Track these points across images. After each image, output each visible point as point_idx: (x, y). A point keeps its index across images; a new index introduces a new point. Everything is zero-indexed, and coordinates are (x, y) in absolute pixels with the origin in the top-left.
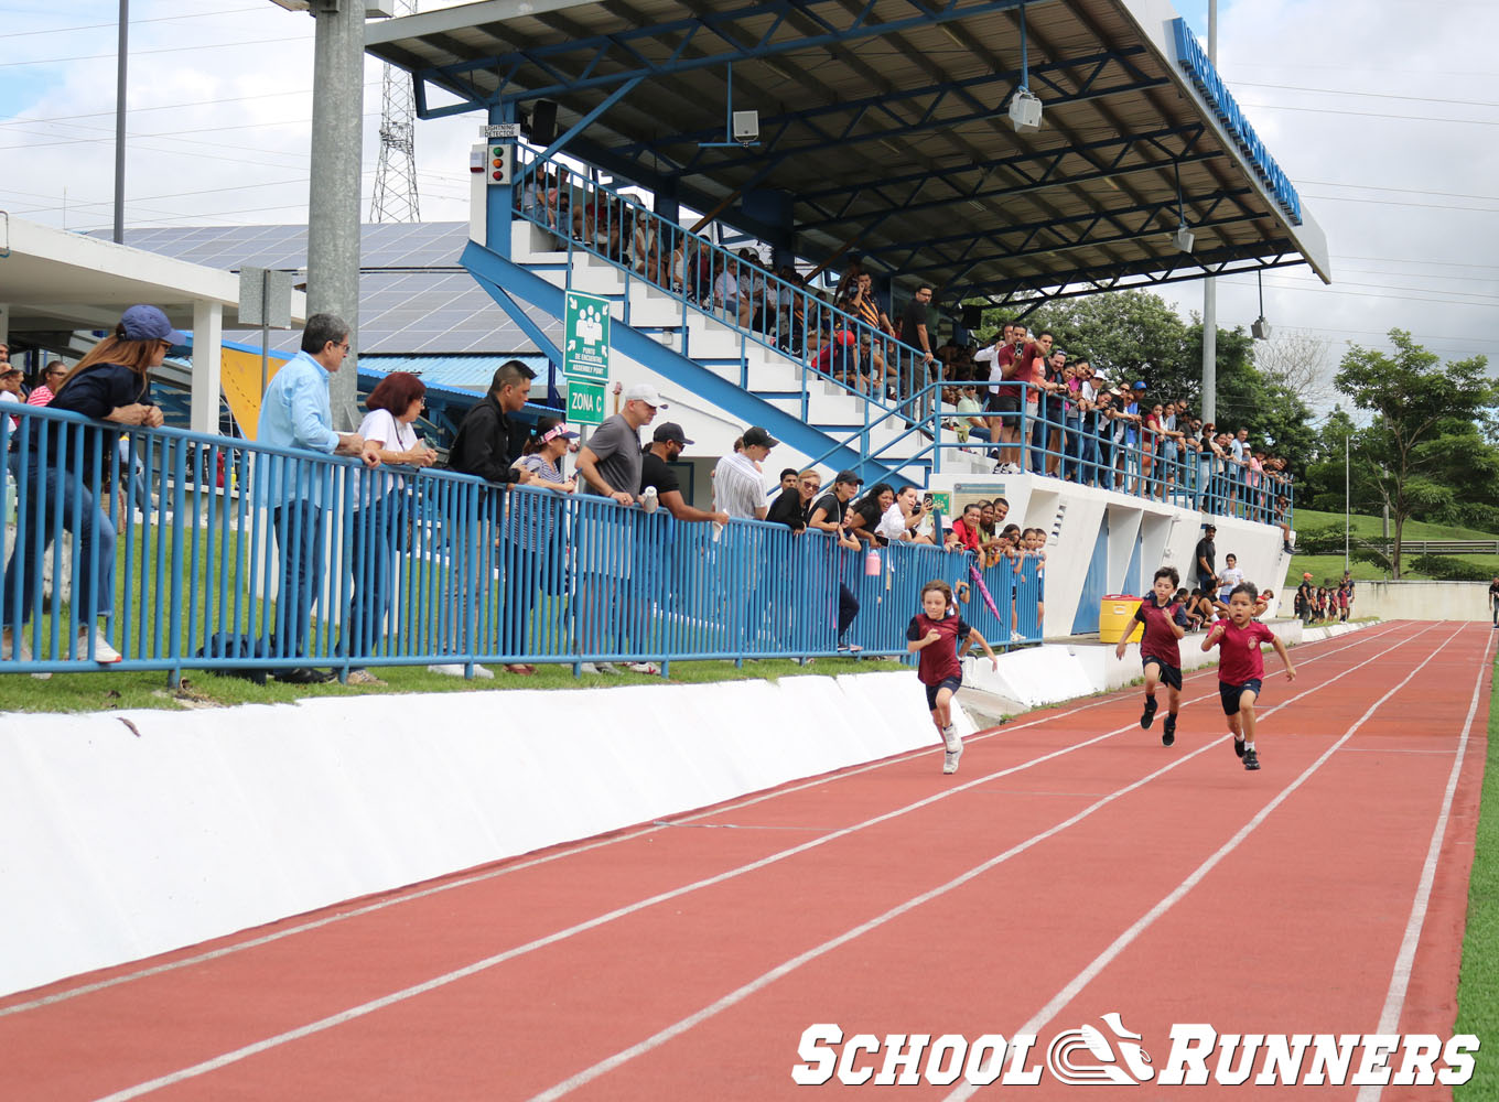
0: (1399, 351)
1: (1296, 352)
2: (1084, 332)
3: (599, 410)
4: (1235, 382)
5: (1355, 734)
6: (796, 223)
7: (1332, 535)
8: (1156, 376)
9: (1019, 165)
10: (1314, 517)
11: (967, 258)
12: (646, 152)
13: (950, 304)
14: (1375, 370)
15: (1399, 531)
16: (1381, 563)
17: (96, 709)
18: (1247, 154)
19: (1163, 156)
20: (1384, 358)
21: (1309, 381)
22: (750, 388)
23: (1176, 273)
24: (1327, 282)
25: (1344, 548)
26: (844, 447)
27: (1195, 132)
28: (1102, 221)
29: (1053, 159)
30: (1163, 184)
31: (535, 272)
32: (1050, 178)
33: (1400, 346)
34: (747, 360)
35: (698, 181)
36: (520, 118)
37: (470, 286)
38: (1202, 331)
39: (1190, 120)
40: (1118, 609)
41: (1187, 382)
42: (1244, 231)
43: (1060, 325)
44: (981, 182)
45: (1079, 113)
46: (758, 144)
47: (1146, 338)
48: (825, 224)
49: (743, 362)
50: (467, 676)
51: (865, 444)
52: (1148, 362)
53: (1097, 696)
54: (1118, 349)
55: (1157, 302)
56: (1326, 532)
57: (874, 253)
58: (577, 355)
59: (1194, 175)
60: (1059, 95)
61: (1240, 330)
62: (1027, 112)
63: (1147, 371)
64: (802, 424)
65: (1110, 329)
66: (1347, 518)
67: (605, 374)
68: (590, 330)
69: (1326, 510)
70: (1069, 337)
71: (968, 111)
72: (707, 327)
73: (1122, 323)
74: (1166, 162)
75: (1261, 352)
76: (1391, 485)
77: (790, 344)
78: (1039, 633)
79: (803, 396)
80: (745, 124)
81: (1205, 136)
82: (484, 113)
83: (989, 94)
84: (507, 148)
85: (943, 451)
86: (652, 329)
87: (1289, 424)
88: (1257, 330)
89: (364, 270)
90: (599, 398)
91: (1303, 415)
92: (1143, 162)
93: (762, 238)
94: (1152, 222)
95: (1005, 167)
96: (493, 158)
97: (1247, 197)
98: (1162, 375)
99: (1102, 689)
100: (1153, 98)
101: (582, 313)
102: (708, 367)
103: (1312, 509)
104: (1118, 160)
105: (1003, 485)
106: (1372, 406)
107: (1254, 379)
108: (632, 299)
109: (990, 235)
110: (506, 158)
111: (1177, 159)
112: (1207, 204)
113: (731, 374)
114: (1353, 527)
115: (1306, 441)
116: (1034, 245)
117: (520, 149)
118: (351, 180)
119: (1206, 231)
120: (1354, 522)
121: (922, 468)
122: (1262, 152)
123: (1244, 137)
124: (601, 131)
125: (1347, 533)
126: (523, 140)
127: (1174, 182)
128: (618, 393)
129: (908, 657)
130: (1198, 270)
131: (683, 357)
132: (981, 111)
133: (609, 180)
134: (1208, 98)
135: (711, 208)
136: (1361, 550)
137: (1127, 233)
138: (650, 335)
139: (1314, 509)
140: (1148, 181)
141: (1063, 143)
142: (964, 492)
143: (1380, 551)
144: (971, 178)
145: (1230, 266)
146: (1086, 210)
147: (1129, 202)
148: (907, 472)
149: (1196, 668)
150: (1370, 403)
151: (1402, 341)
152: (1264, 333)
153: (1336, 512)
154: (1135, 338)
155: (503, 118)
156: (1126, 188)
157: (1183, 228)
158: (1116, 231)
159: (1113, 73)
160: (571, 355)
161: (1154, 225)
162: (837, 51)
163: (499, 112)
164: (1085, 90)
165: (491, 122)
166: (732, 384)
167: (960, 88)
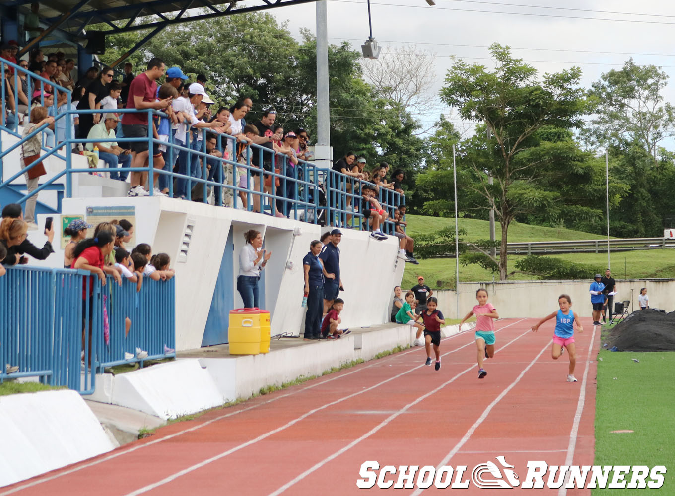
0: (500, 64)
1: (403, 65)
2: (200, 51)
4: (344, 95)
5: (473, 436)
7: (442, 239)
8: (271, 90)
10: (425, 221)
15: (505, 234)
16: (490, 265)
20: (486, 71)
21: (416, 92)
25: (452, 249)
33: (501, 59)
40: (245, 322)
41: (301, 96)
43: (178, 44)
47: (260, 55)
52: (263, 77)
53: (228, 407)
54: (234, 66)
55: (272, 23)
56: (437, 236)
61: (346, 44)
63: (264, 86)
65: (226, 47)
66: (456, 222)
69: (436, 214)
70: (186, 55)
73: (236, 44)
75: (370, 67)
76: (496, 190)
85: (75, 176)
87: (398, 135)
88: (368, 51)
91: (410, 127)
98: (277, 89)
99: (233, 399)
103: (423, 214)
105: (133, 208)
106: (477, 116)
107: (362, 91)
114: (462, 231)
115: (413, 150)
120: (464, 226)
121: (54, 193)
125: (456, 237)
129: (49, 377)
136: (470, 253)
139: (425, 214)
142: (96, 215)
143: (487, 253)
150: (473, 113)
151: (502, 55)
152: (374, 53)
153: (445, 216)
154: (250, 55)
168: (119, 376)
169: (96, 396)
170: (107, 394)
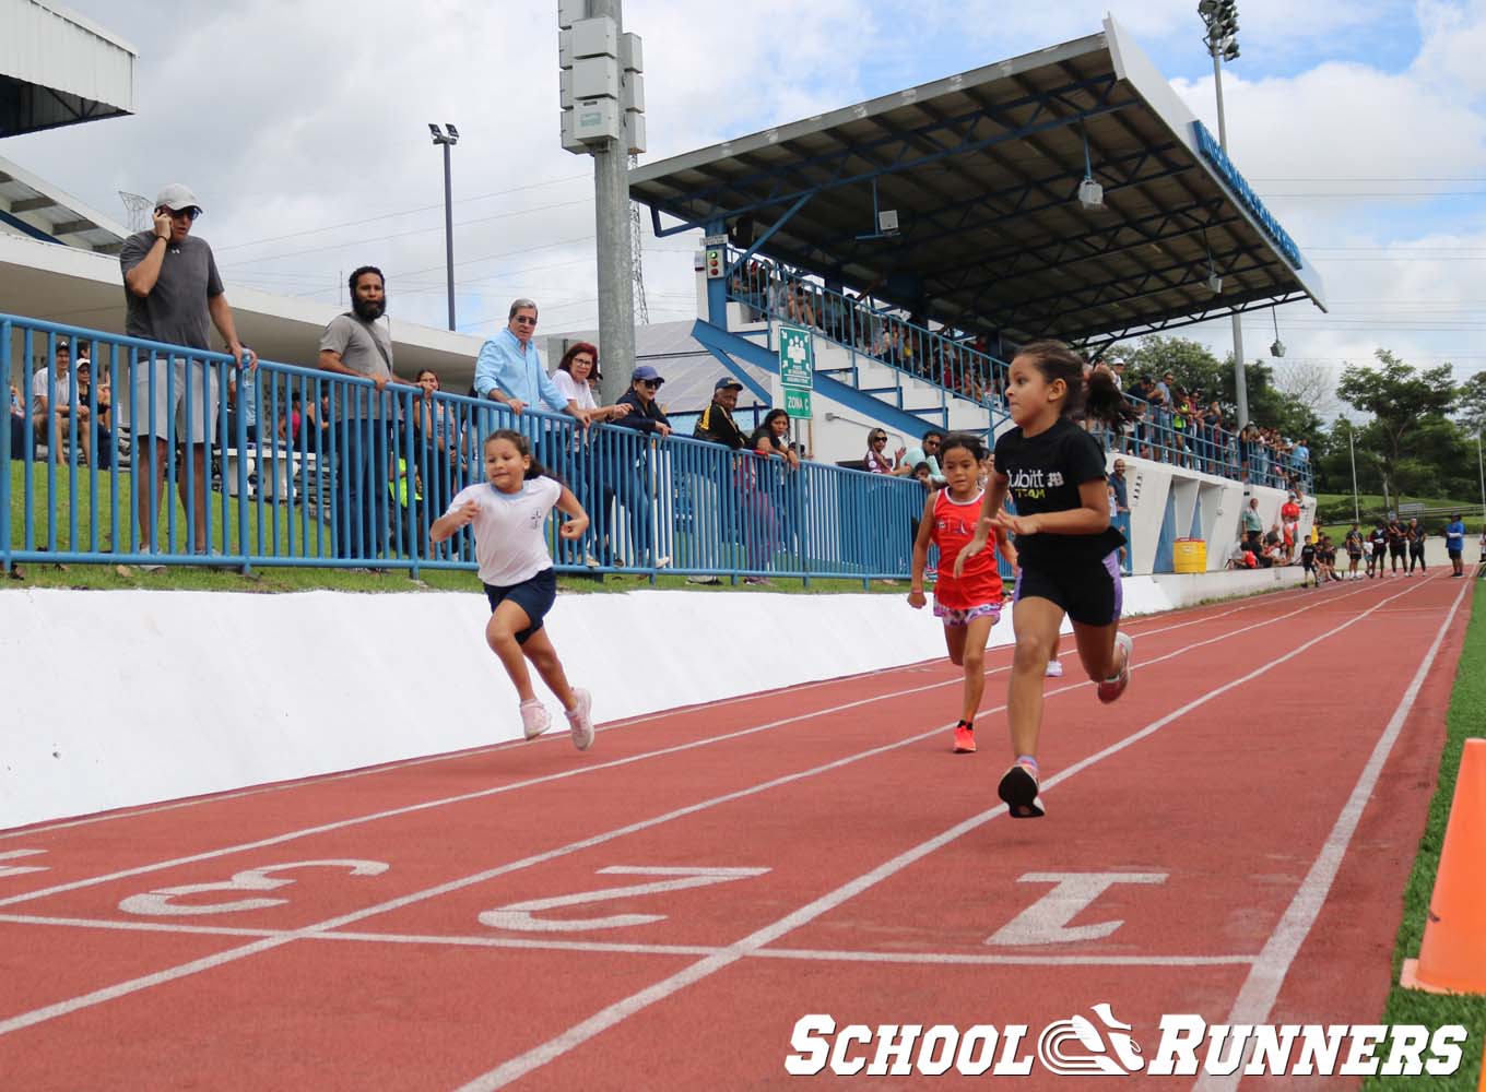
0: (1385, 365)
1: (1306, 376)
3: (807, 408)
4: (1261, 401)
6: (927, 294)
9: (1089, 240)
10: (1330, 497)
11: (1053, 313)
12: (817, 251)
14: (1368, 381)
15: (1397, 503)
18: (1256, 217)
19: (1194, 224)
20: (1373, 372)
21: (1317, 398)
22: (905, 408)
23: (1211, 313)
24: (1325, 311)
25: (1354, 516)
27: (1216, 204)
28: (1152, 277)
29: (1112, 233)
30: (1197, 247)
32: (1110, 248)
33: (1385, 362)
34: (901, 388)
36: (728, 230)
38: (1233, 365)
39: (1211, 195)
40: (1187, 548)
42: (1258, 277)
44: (1059, 256)
45: (1129, 196)
46: (899, 234)
47: (1190, 374)
48: (947, 294)
49: (898, 390)
56: (1339, 507)
57: (985, 314)
58: (790, 371)
59: (1217, 235)
60: (1111, 184)
61: (1260, 362)
62: (1091, 194)
65: (1163, 370)
66: (1355, 497)
68: (797, 353)
69: (1339, 493)
71: (1047, 201)
73: (1171, 365)
74: (1196, 228)
76: (1387, 467)
77: (932, 375)
78: (1131, 567)
79: (944, 410)
81: (1224, 207)
82: (701, 229)
83: (1061, 187)
84: (720, 252)
86: (831, 371)
87: (1306, 430)
88: (1275, 351)
90: (806, 400)
91: (1315, 423)
92: (1179, 230)
93: (904, 307)
94: (1190, 276)
95: (1083, 245)
96: (710, 260)
97: (1259, 251)
100: (1182, 181)
101: (791, 342)
102: (874, 395)
104: (1160, 230)
106: (1367, 409)
107: (1276, 397)
109: (1070, 294)
110: (720, 259)
111: (1204, 226)
112: (1230, 259)
113: (890, 398)
114: (1360, 503)
115: (1319, 442)
116: (1102, 298)
117: (729, 252)
118: (625, 264)
119: (1229, 278)
120: (1361, 499)
122: (1267, 216)
123: (1253, 206)
124: (785, 237)
125: (1356, 507)
126: (730, 246)
127: (1204, 244)
130: (1228, 310)
131: (855, 390)
132: (1057, 200)
133: (793, 269)
134: (1224, 177)
135: (867, 289)
136: (1369, 516)
137: (1170, 284)
138: (831, 376)
139: (1330, 492)
140: (1183, 244)
141: (1119, 221)
144: (1053, 252)
145: (1250, 305)
147: (1170, 262)
149: (1247, 593)
150: (1364, 406)
151: (1386, 359)
152: (1281, 352)
153: (1346, 494)
155: (716, 231)
156: (1167, 250)
157: (1213, 277)
158: (1162, 284)
159: (1152, 165)
160: (785, 371)
161: (1191, 277)
162: (950, 166)
163: (711, 227)
164: (1132, 179)
165: (707, 234)
166: (891, 406)
167: (1040, 185)
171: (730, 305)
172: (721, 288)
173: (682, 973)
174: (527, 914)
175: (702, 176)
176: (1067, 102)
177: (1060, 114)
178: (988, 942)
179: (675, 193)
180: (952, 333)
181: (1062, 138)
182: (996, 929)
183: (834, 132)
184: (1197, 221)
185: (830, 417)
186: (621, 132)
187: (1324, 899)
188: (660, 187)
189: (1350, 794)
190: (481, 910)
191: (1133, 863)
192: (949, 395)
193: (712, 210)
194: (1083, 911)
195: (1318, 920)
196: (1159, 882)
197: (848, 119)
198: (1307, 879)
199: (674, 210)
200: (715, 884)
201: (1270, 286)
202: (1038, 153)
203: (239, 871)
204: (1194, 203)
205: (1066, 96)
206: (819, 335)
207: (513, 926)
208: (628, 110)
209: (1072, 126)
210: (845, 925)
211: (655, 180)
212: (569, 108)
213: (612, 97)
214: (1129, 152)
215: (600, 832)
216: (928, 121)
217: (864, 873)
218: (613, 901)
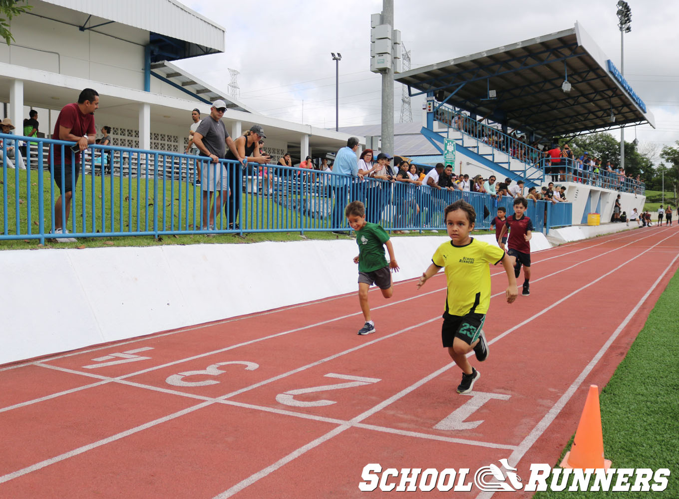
1: (650, 147)
2: (589, 144)
4: (632, 156)
6: (508, 118)
7: (658, 197)
9: (567, 100)
11: (554, 125)
12: (468, 102)
13: (550, 138)
14: (672, 151)
17: (333, 240)
19: (606, 96)
20: (674, 148)
21: (653, 155)
22: (495, 161)
23: (612, 127)
24: (654, 128)
25: (661, 200)
26: (519, 176)
27: (614, 90)
28: (591, 114)
29: (576, 99)
30: (607, 104)
31: (439, 134)
32: (576, 104)
35: (482, 109)
36: (435, 95)
37: (423, 138)
38: (620, 142)
39: (614, 86)
40: (593, 217)
42: (631, 115)
44: (557, 106)
45: (583, 86)
46: (496, 99)
47: (607, 145)
48: (515, 118)
49: (493, 155)
50: (420, 233)
51: (525, 175)
52: (608, 151)
53: (586, 239)
54: (599, 148)
55: (610, 135)
57: (529, 125)
58: (448, 154)
59: (616, 101)
60: (576, 81)
62: (567, 87)
63: (608, 154)
64: (508, 170)
65: (597, 143)
66: (663, 192)
67: (454, 159)
68: (450, 148)
69: (658, 190)
70: (585, 145)
71: (552, 87)
72: (484, 146)
73: (600, 141)
74: (607, 98)
76: (676, 183)
78: (571, 223)
79: (509, 163)
80: (492, 94)
81: (618, 91)
82: (426, 94)
83: (557, 83)
84: (432, 103)
86: (469, 147)
87: (648, 167)
88: (635, 144)
89: (395, 135)
91: (651, 165)
92: (601, 98)
93: (499, 123)
95: (564, 101)
96: (428, 105)
97: (631, 106)
98: (612, 155)
99: (588, 237)
100: (603, 81)
101: (448, 144)
102: (484, 156)
104: (594, 98)
106: (671, 162)
107: (637, 155)
108: (464, 140)
109: (560, 119)
110: (432, 105)
111: (610, 97)
112: (621, 108)
113: (490, 158)
115: (652, 172)
116: (572, 121)
117: (435, 103)
119: (620, 116)
120: (665, 194)
121: (540, 181)
122: (634, 94)
123: (629, 91)
124: (455, 97)
125: (663, 197)
126: (436, 101)
127: (610, 103)
128: (461, 164)
131: (477, 154)
132: (555, 87)
133: (459, 109)
134: (618, 81)
135: (485, 116)
137: (598, 117)
138: (469, 149)
139: (653, 190)
140: (603, 103)
141: (579, 94)
144: (555, 104)
145: (627, 125)
146: (586, 111)
147: (597, 109)
148: (536, 182)
150: (670, 160)
152: (637, 144)
154: (604, 145)
155: (431, 96)
156: (597, 105)
157: (612, 115)
158: (595, 117)
159: (591, 75)
160: (446, 154)
161: (605, 115)
162: (517, 74)
163: (429, 94)
164: (584, 80)
165: (427, 96)
166: (490, 161)
167: (550, 81)
168: (554, 230)
169: (548, 235)
170: (551, 234)
171: (434, 122)
172: (431, 116)
173: (328, 434)
174: (292, 396)
175: (426, 75)
176: (559, 52)
177: (558, 57)
178: (434, 427)
179: (416, 81)
180: (517, 132)
181: (559, 65)
182: (440, 421)
183: (474, 61)
184: (606, 94)
185: (468, 164)
186: (391, 66)
187: (556, 416)
188: (412, 79)
189: (594, 357)
190: (279, 393)
191: (503, 388)
192: (511, 157)
193: (430, 87)
194: (474, 413)
195: (548, 428)
196: (506, 399)
197: (480, 57)
198: (556, 405)
199: (416, 87)
200: (360, 386)
201: (634, 119)
202: (548, 69)
203: (210, 365)
204: (607, 88)
205: (560, 50)
206: (466, 134)
207: (285, 403)
208: (395, 58)
209: (563, 62)
210: (391, 412)
211: (410, 76)
212: (374, 57)
213: (389, 54)
214: (584, 70)
215: (335, 353)
216: (509, 58)
217: (410, 385)
218: (322, 392)
